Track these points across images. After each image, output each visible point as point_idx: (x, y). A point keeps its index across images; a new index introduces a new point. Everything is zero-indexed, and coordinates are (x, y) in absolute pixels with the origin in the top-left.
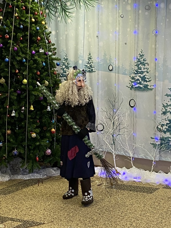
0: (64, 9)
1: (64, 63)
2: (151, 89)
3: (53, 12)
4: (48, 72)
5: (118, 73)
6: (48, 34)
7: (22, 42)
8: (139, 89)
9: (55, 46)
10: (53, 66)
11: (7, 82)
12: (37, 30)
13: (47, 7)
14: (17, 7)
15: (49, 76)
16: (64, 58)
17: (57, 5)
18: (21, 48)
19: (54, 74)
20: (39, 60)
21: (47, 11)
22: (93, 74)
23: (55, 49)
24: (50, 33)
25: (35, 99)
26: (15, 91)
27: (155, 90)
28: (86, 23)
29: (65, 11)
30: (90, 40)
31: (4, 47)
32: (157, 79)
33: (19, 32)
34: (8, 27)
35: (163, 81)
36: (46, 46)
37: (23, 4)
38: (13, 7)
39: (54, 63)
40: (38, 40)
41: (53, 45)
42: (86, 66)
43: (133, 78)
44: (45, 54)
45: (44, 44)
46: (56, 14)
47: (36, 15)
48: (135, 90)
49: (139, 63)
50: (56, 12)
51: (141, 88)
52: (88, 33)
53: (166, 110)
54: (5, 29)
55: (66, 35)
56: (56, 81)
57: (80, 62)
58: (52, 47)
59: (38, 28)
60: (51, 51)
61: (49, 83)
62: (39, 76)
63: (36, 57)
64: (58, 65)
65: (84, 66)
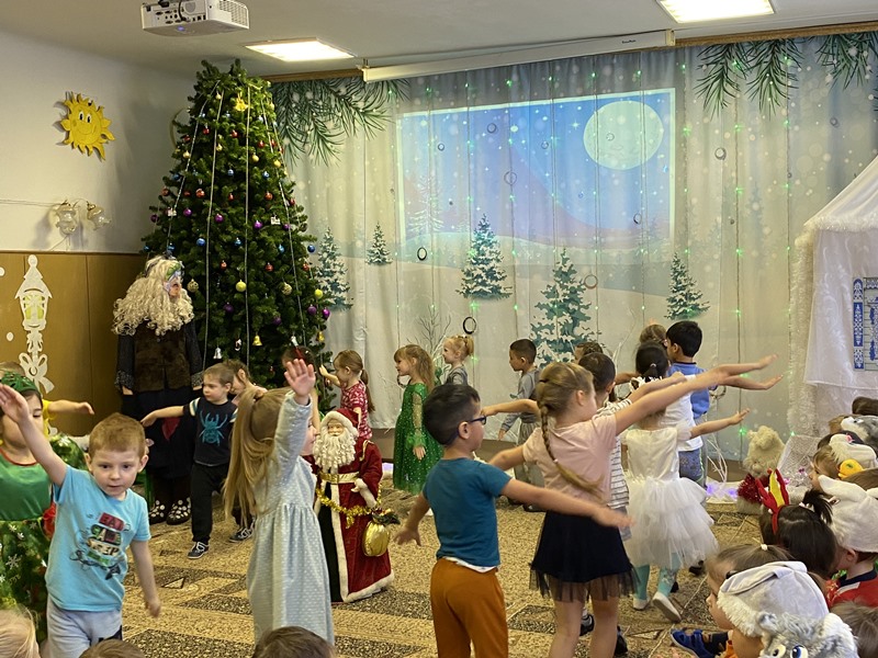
0: (322, 137)
1: (325, 247)
2: (507, 295)
3: (298, 143)
4: (291, 266)
5: (439, 265)
6: (289, 188)
7: (233, 204)
8: (481, 295)
9: (303, 213)
10: (300, 253)
11: (202, 289)
12: (265, 178)
13: (287, 134)
14: (221, 131)
15: (292, 273)
16: (325, 238)
17: (307, 127)
18: (230, 216)
19: (303, 268)
20: (271, 239)
21: (286, 141)
22: (386, 267)
23: (304, 218)
24: (294, 184)
25: (263, 323)
26: (220, 307)
27: (515, 297)
28: (367, 163)
29: (324, 140)
30: (377, 198)
31: (194, 215)
32: (518, 274)
33: (227, 184)
34: (203, 173)
35: (530, 277)
36: (284, 211)
37: (233, 125)
38: (212, 132)
39: (302, 247)
40: (266, 199)
41: (300, 209)
42: (372, 252)
43: (468, 274)
44: (282, 227)
45: (281, 207)
46: (306, 147)
47: (261, 147)
48: (474, 298)
49: (480, 242)
50: (305, 143)
51: (485, 293)
52: (373, 184)
53: (539, 336)
54: (196, 179)
55: (328, 189)
56: (307, 285)
57: (359, 244)
58: (299, 214)
59: (266, 173)
60: (297, 223)
61: (294, 289)
62: (270, 273)
63: (264, 235)
64: (311, 250)
65: (367, 253)
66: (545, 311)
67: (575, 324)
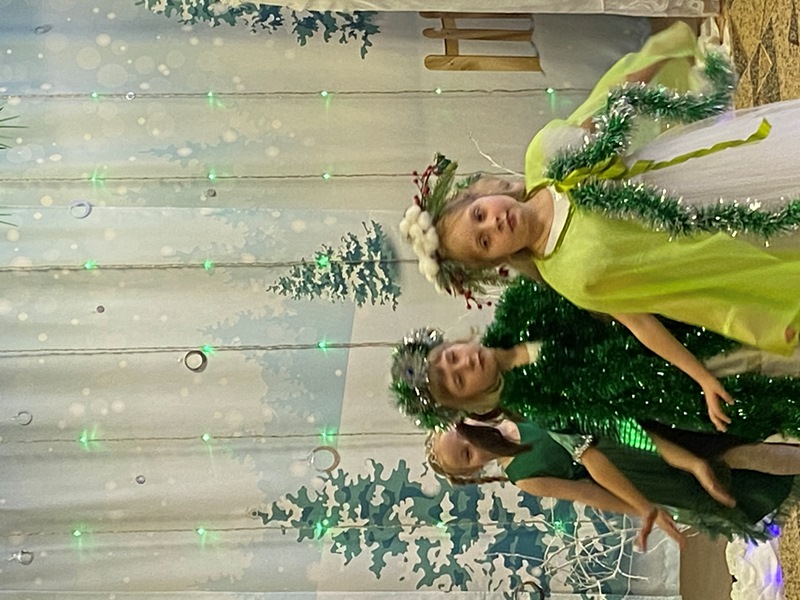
35: (314, 587)
53: (444, 570)
66: (388, 556)
67: (414, 491)
